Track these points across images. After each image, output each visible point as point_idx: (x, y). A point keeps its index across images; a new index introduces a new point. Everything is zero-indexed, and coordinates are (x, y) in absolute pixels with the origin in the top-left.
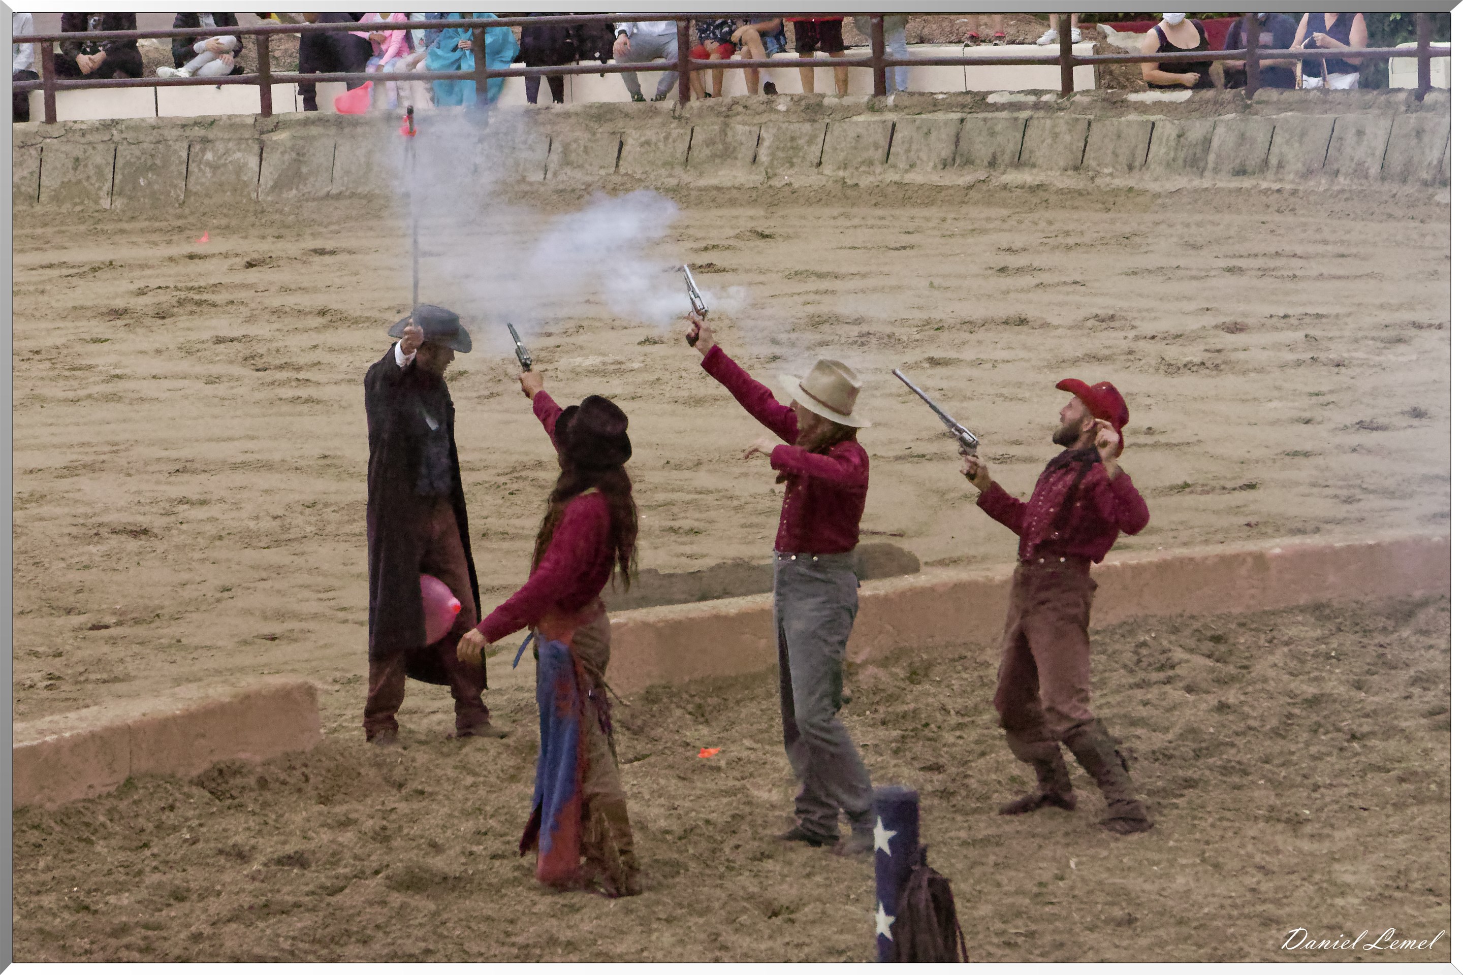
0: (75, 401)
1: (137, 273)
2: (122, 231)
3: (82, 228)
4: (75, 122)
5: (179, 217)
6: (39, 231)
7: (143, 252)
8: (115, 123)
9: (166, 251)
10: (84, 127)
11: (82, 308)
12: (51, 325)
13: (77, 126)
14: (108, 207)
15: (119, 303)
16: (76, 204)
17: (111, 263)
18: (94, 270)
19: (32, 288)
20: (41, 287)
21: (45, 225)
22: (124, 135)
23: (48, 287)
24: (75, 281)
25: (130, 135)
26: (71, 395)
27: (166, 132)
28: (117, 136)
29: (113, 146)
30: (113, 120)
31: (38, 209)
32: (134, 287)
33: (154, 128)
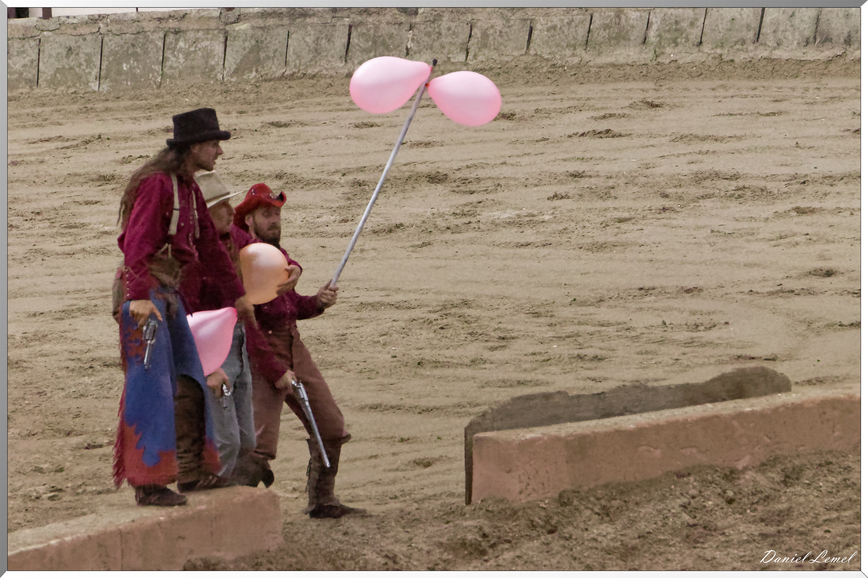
0: (71, 254)
1: (123, 144)
3: (75, 107)
4: (68, 17)
5: (157, 97)
6: (38, 110)
8: (101, 17)
9: (145, 126)
10: (75, 21)
11: (76, 175)
12: (49, 190)
13: (70, 21)
14: (96, 89)
15: (107, 171)
16: (69, 87)
17: (100, 137)
18: (87, 142)
19: (33, 159)
20: (41, 158)
21: (44, 105)
22: (109, 28)
23: (47, 158)
24: (69, 152)
25: (114, 28)
26: (67, 249)
27: (144, 24)
28: (103, 30)
29: (100, 37)
31: (37, 90)
32: (119, 157)
33: (134, 21)
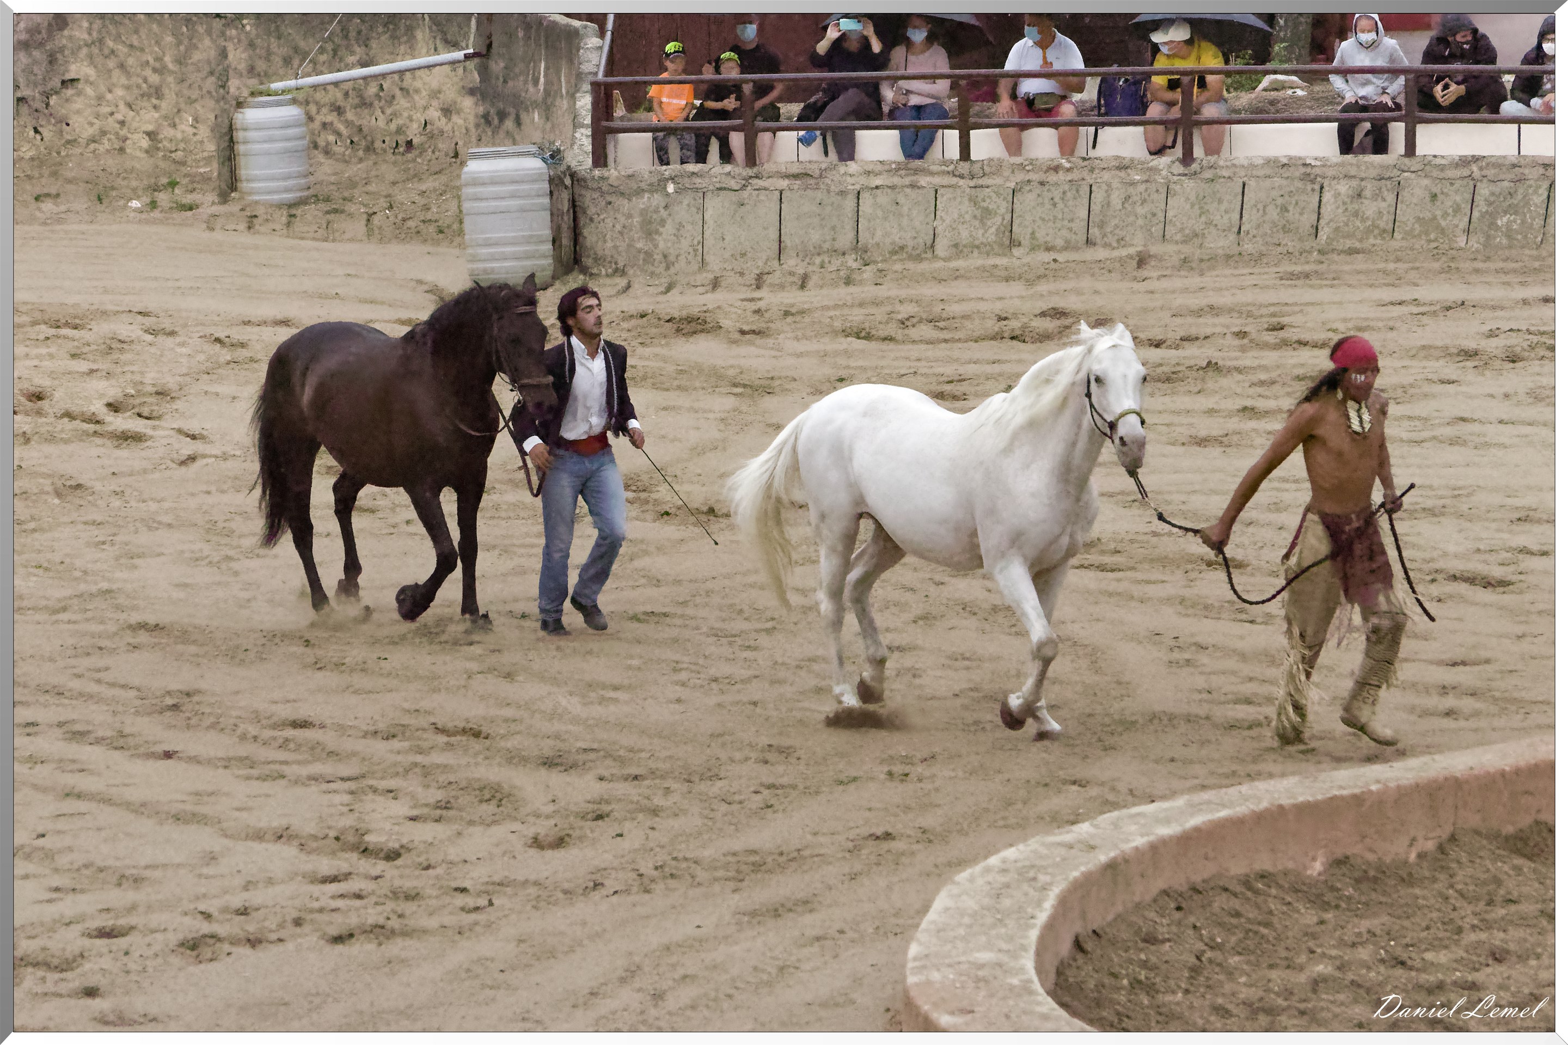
2: (1477, 271)
7: (1496, 293)
30: (1473, 156)
